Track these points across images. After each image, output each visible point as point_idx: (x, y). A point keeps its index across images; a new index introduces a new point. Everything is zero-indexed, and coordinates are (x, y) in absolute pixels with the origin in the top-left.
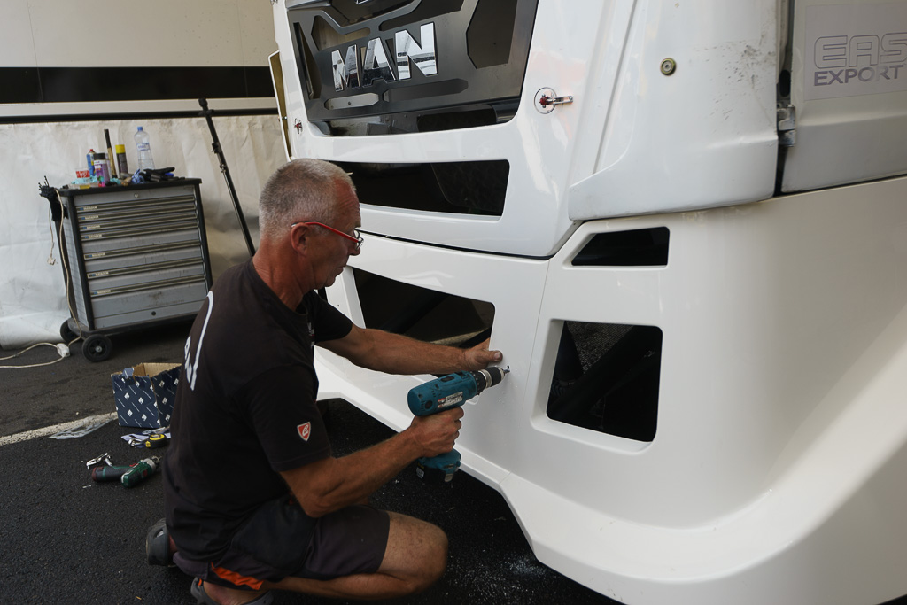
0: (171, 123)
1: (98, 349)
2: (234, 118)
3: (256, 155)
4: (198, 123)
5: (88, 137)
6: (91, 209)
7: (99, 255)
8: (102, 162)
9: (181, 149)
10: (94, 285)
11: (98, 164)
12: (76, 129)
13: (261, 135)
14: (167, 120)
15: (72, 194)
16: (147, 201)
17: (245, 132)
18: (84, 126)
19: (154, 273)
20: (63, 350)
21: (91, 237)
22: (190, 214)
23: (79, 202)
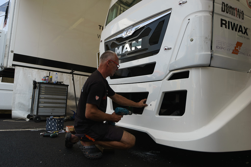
0: (63, 74)
1: (38, 119)
2: (76, 75)
3: (80, 84)
4: (69, 75)
5: (45, 74)
6: (43, 87)
7: (43, 98)
8: (48, 78)
9: (64, 80)
10: (40, 105)
11: (47, 78)
12: (42, 71)
13: (82, 80)
14: (62, 73)
15: (40, 83)
16: (56, 88)
17: (78, 79)
18: (44, 71)
19: (54, 104)
20: (28, 120)
21: (42, 93)
22: (65, 92)
23: (41, 85)
